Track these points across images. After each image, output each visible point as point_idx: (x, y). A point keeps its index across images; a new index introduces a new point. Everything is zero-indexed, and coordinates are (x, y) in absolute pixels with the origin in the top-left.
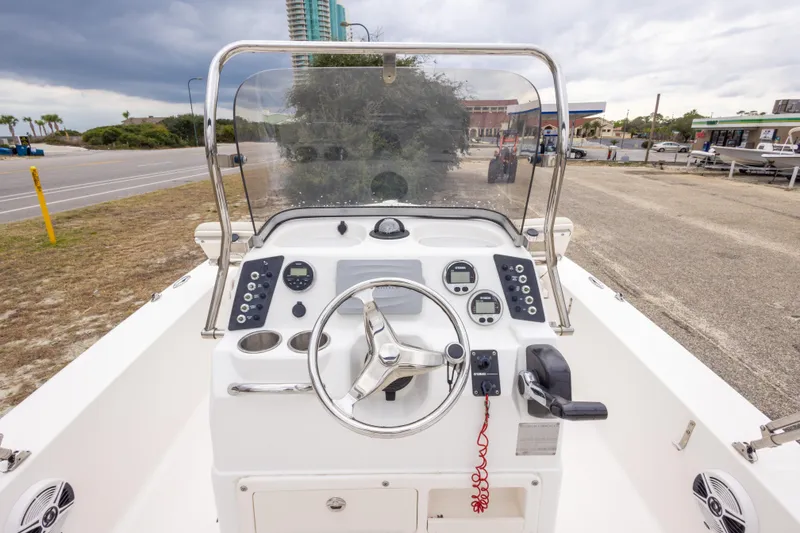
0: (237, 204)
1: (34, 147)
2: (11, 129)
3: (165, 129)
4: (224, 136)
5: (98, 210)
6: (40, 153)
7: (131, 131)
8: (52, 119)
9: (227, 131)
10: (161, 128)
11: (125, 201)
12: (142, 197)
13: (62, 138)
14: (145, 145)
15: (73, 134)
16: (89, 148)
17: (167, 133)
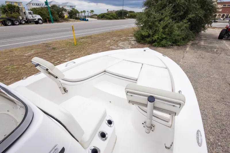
0: (121, 39)
1: (87, 18)
2: (85, 14)
3: (115, 14)
4: (130, 16)
5: (88, 37)
6: (88, 20)
7: (107, 15)
8: (92, 11)
9: (131, 15)
10: (114, 14)
11: (95, 35)
12: (100, 34)
13: (93, 16)
14: (110, 19)
15: (96, 15)
16: (98, 19)
17: (116, 15)
